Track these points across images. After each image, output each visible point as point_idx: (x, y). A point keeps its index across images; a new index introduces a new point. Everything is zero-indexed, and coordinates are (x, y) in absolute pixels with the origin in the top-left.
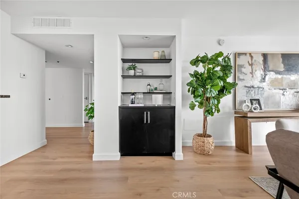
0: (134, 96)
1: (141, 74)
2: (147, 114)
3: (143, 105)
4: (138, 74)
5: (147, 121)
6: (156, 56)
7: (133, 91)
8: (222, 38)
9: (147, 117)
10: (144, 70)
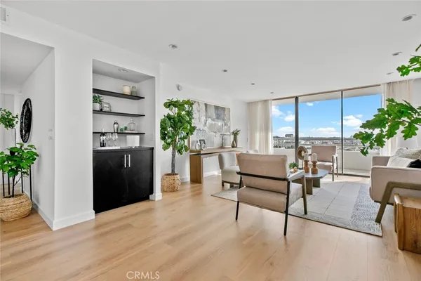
0: (105, 137)
1: (107, 110)
2: (127, 157)
3: (119, 148)
4: (105, 109)
5: (127, 165)
6: (127, 91)
7: (103, 131)
8: (181, 84)
9: (128, 161)
10: (112, 105)
